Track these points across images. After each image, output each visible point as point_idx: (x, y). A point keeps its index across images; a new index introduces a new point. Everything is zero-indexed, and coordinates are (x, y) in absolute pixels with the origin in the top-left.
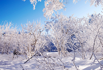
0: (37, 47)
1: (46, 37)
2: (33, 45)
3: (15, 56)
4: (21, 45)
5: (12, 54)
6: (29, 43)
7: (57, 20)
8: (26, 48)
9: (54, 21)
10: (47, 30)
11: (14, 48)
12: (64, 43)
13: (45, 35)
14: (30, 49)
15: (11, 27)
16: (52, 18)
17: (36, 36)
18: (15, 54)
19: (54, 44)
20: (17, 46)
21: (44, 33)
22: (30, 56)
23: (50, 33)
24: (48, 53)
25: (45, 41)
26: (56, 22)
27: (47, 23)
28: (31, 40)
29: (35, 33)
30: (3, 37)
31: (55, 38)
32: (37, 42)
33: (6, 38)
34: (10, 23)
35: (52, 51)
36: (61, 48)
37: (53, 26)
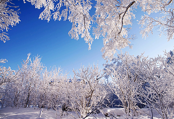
0: (94, 102)
1: (106, 86)
2: (88, 98)
3: (65, 113)
4: (73, 99)
5: (61, 110)
6: (83, 95)
7: (120, 61)
8: (79, 102)
9: (116, 64)
10: (107, 77)
11: (63, 102)
12: (132, 95)
13: (104, 83)
14: (84, 103)
15: (59, 74)
16: (113, 60)
17: (93, 85)
18: (64, 109)
19: (118, 96)
20: (67, 98)
21: (103, 80)
22: (84, 113)
24: (109, 110)
25: (105, 94)
26: (119, 64)
27: (106, 67)
28: (85, 91)
29: (91, 81)
30: (50, 87)
31: (119, 88)
32: (94, 94)
33: (54, 88)
34: (59, 68)
35: (114, 107)
36: (128, 103)
37: (115, 71)
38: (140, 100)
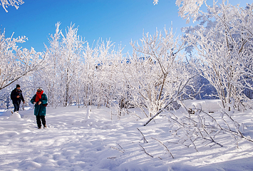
0: (169, 90)
1: (187, 65)
2: (160, 86)
3: (123, 110)
4: (135, 88)
5: (117, 107)
6: (150, 82)
7: (213, 20)
8: (144, 93)
9: (206, 24)
10: (189, 49)
11: (120, 94)
12: (235, 76)
13: (184, 60)
14: (153, 93)
15: (110, 51)
16: (199, 18)
17: (165, 64)
18: (122, 106)
19: (209, 79)
20: (126, 89)
21: (182, 56)
22: (154, 109)
23: (196, 53)
25: (186, 76)
26: (211, 25)
27: (188, 32)
28: (154, 75)
29: (162, 58)
30: (97, 73)
31: (211, 66)
32: (168, 79)
33: (104, 74)
34: (108, 42)
35: (203, 98)
36: (228, 90)
37: (203, 38)
38: (248, 84)
